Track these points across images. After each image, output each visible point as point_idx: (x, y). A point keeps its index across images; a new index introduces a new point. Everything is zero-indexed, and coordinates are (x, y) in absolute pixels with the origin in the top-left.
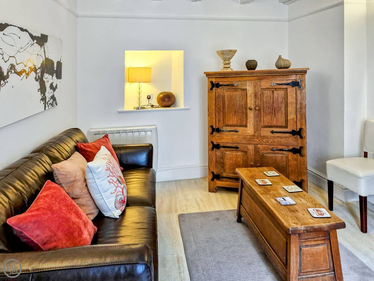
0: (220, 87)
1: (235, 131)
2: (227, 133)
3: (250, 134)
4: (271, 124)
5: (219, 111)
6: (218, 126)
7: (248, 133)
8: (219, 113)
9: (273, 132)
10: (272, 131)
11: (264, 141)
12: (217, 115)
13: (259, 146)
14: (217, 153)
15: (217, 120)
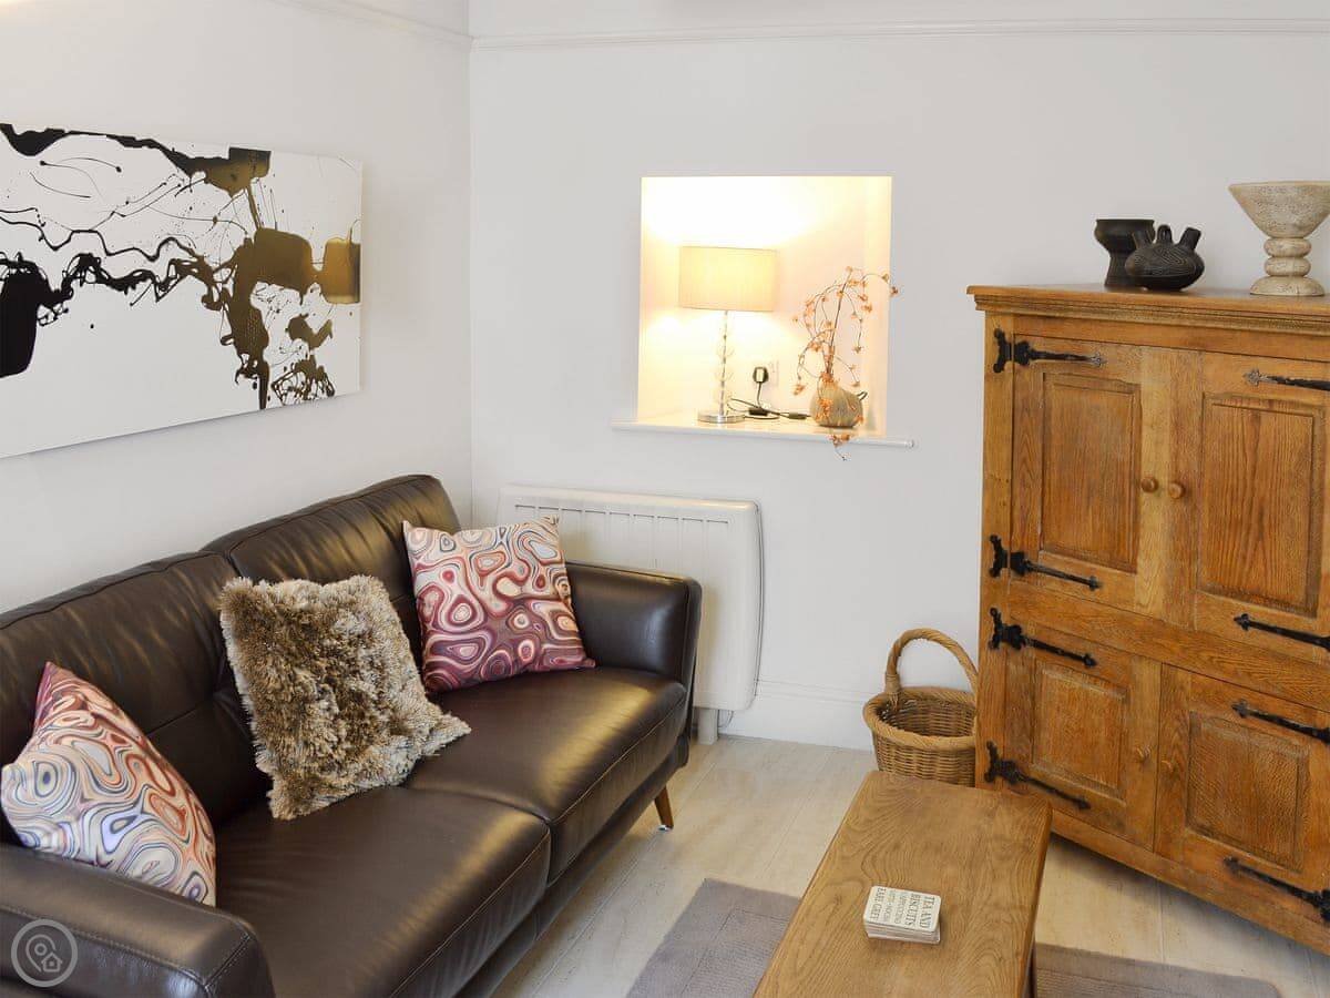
0: (1032, 363)
1: (1084, 582)
2: (1055, 584)
3: (1144, 611)
4: (1240, 582)
5: (1028, 476)
6: (1019, 542)
7: (1139, 604)
8: (1024, 484)
9: (1245, 622)
10: (1245, 616)
11: (1205, 656)
12: (1017, 490)
13: (1181, 675)
14: (1012, 667)
15: (1016, 513)
